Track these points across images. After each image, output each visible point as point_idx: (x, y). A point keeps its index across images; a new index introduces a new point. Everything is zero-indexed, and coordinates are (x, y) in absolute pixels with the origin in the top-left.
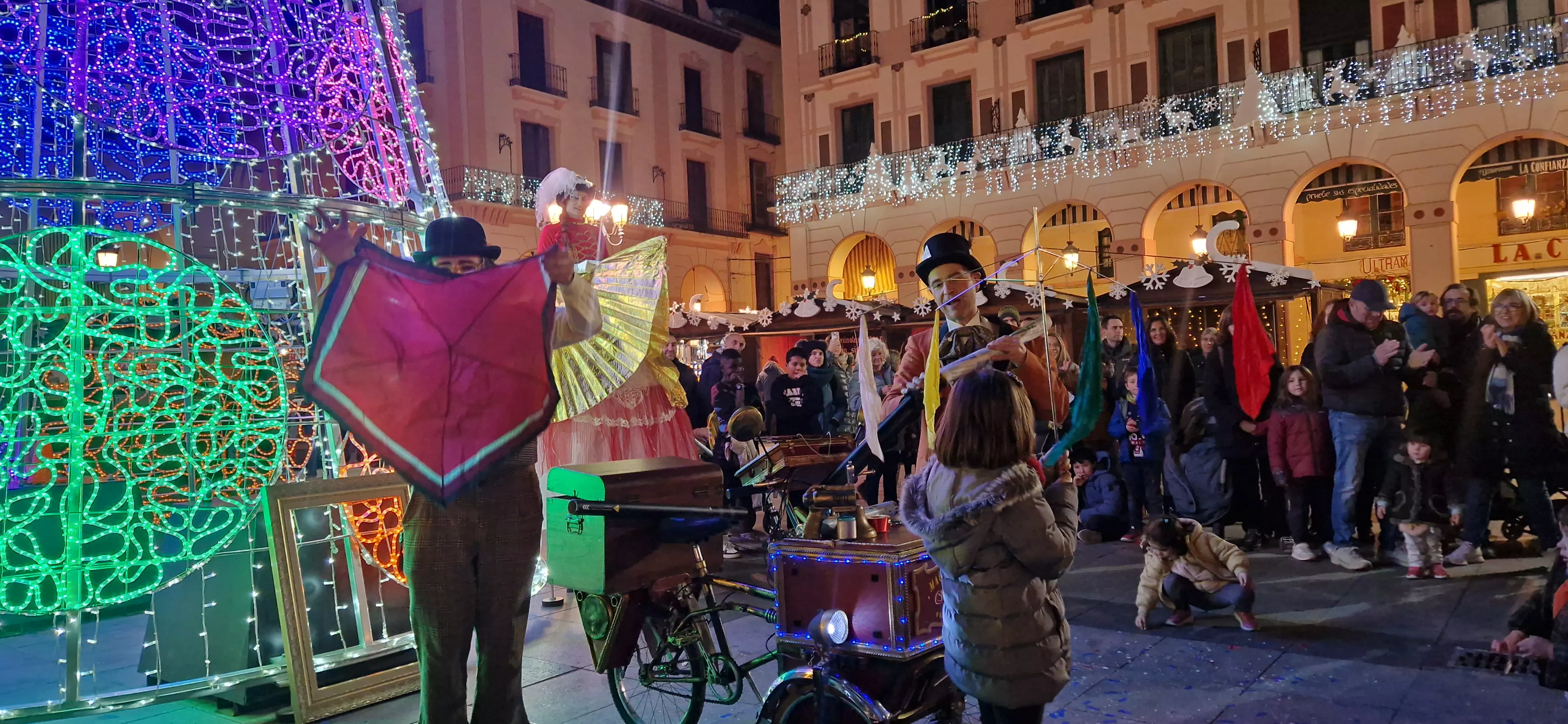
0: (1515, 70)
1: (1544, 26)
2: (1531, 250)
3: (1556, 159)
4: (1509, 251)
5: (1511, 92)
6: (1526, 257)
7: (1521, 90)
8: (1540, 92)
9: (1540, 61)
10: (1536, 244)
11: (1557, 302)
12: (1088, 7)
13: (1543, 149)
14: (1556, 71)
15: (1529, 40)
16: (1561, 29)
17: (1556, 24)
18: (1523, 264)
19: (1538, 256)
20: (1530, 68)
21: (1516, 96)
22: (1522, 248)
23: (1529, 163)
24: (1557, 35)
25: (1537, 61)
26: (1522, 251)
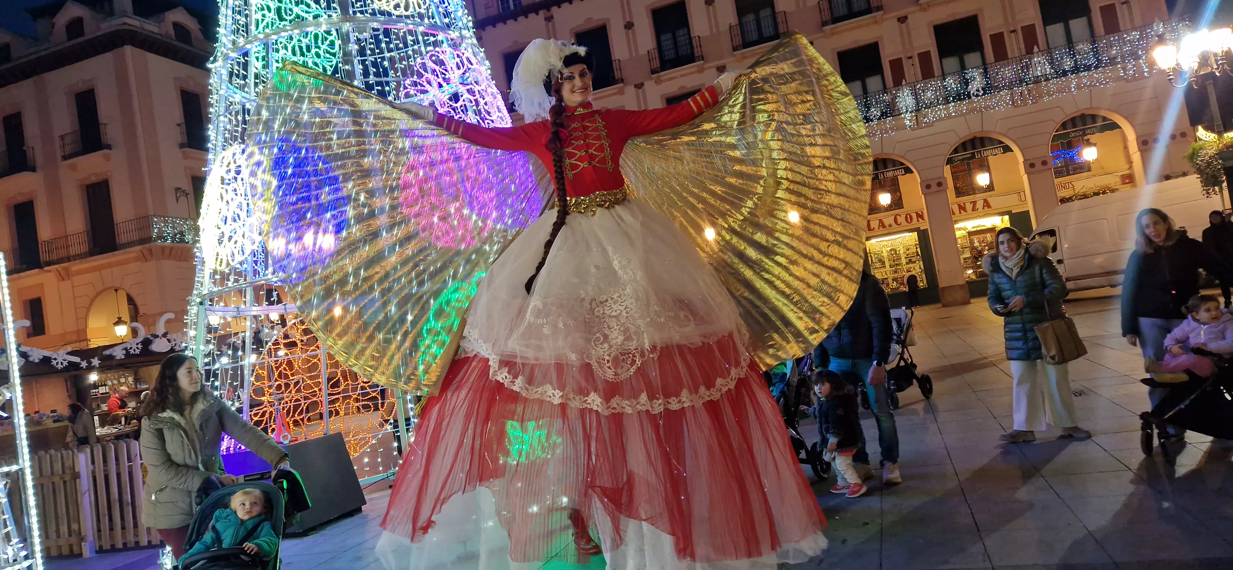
0: (872, 121)
1: (883, 95)
2: (887, 222)
3: (896, 170)
4: (875, 224)
5: (872, 133)
6: (884, 226)
7: (877, 131)
8: (887, 132)
9: (884, 115)
10: (888, 219)
11: (902, 252)
12: (622, 85)
13: (890, 165)
14: (893, 120)
15: (877, 103)
16: (892, 97)
17: (889, 94)
18: (882, 231)
19: (890, 226)
20: (879, 119)
21: (874, 135)
22: (881, 221)
23: (883, 173)
24: (891, 100)
25: (882, 115)
26: (882, 224)
